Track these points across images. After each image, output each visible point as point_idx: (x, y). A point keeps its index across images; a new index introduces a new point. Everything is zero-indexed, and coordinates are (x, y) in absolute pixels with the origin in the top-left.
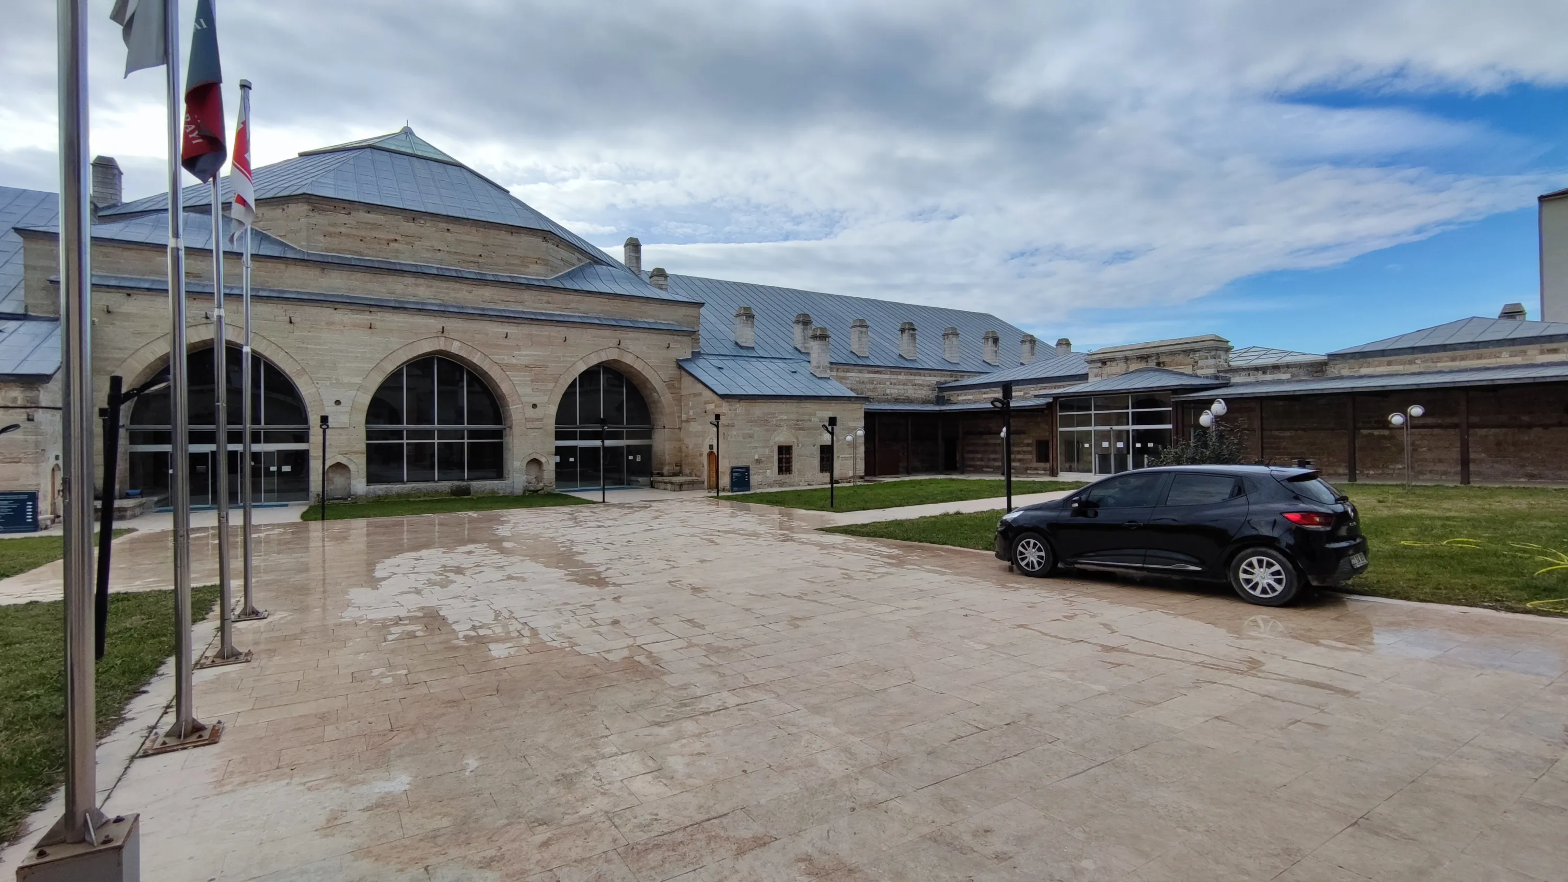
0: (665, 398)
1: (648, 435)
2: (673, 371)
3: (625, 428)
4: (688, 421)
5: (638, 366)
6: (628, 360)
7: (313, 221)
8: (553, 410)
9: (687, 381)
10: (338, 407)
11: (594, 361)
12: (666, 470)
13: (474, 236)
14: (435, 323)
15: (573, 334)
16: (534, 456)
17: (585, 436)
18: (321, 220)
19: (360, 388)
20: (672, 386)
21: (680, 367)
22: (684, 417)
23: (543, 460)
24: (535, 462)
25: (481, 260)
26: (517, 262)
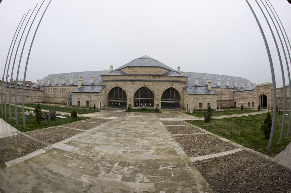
0: (181, 94)
1: (179, 101)
2: (182, 89)
3: (174, 99)
4: (184, 98)
5: (176, 88)
6: (174, 87)
7: (129, 70)
8: (161, 96)
9: (184, 91)
10: (130, 96)
11: (168, 87)
12: (181, 107)
13: (150, 69)
14: (143, 83)
15: (164, 83)
16: (158, 104)
17: (167, 101)
18: (130, 69)
19: (133, 92)
20: (182, 92)
21: (183, 88)
22: (184, 97)
23: (159, 104)
24: (158, 105)
25: (151, 72)
26: (156, 72)
